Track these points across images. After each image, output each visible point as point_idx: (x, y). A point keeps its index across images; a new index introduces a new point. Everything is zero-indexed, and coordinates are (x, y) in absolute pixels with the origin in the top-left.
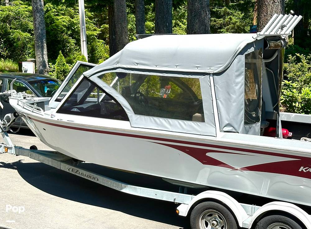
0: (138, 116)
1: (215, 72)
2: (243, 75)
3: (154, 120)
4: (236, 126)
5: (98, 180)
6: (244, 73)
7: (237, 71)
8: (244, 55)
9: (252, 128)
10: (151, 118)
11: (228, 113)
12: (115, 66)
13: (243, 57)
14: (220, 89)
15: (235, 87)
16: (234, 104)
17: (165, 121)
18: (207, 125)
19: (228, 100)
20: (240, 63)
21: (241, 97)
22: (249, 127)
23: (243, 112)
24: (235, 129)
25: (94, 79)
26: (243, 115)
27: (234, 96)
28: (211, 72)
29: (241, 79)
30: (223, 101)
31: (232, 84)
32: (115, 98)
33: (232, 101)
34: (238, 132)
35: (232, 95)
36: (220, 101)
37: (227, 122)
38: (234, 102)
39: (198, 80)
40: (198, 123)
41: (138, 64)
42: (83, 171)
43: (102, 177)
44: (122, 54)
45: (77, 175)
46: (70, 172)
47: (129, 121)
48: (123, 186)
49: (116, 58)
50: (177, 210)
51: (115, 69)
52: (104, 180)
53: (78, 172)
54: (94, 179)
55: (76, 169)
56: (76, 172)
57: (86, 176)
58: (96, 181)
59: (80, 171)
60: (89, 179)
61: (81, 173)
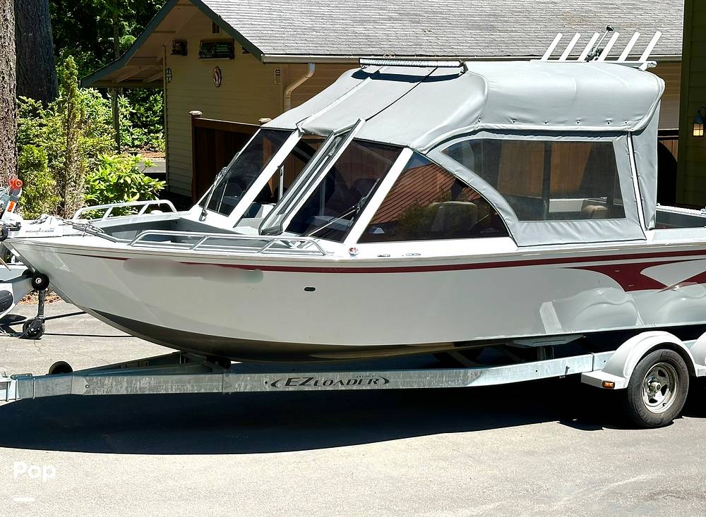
0: (525, 224)
1: (635, 129)
3: (554, 228)
5: (387, 381)
10: (547, 223)
12: (476, 127)
14: (640, 157)
17: (569, 225)
28: (629, 130)
36: (643, 179)
39: (610, 145)
40: (617, 221)
41: (515, 120)
42: (331, 375)
43: (401, 373)
44: (486, 101)
45: (306, 388)
46: (278, 390)
47: (508, 236)
48: (469, 374)
49: (475, 111)
50: (604, 382)
51: (474, 132)
52: (410, 377)
53: (312, 382)
54: (375, 383)
55: (303, 376)
56: (303, 384)
57: (342, 384)
58: (381, 386)
59: (322, 377)
60: (355, 388)
61: (323, 382)
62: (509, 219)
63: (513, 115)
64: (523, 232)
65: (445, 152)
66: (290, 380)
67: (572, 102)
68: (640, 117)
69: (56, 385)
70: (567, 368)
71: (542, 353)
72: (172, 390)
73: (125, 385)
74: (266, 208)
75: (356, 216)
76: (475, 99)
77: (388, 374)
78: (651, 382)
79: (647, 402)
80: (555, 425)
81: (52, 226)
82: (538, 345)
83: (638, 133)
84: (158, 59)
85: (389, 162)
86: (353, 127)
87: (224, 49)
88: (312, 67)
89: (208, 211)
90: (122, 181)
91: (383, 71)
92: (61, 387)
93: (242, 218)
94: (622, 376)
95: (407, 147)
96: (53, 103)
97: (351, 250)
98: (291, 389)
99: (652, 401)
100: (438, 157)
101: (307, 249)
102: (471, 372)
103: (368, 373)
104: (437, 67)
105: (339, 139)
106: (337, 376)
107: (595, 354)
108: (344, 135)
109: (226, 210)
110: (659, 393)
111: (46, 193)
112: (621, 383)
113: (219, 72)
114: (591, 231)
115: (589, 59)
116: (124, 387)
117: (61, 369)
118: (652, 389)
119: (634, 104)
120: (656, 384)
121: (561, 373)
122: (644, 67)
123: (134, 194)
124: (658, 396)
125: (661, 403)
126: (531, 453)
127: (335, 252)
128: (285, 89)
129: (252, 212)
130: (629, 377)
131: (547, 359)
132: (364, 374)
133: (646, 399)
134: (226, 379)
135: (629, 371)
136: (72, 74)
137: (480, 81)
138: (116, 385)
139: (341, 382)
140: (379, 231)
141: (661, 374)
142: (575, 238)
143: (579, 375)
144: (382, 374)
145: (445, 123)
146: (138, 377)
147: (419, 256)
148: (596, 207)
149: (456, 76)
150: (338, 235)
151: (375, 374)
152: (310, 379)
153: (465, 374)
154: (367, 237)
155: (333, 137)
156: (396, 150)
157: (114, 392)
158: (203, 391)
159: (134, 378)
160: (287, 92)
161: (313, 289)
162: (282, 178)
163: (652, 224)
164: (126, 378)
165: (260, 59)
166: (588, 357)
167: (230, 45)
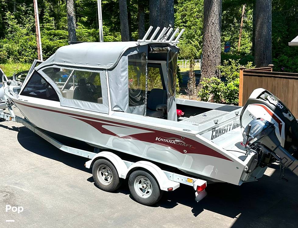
1: (109, 68)
2: (127, 71)
4: (122, 107)
6: (128, 69)
7: (121, 68)
8: (127, 56)
9: (136, 108)
10: (72, 100)
11: (116, 98)
12: (52, 63)
13: (126, 58)
14: (111, 80)
15: (121, 79)
16: (121, 91)
17: (80, 102)
18: (104, 106)
19: (117, 88)
20: (124, 62)
21: (125, 87)
22: (134, 108)
23: (127, 97)
24: (122, 109)
25: (40, 72)
26: (127, 99)
27: (120, 86)
28: (106, 68)
29: (126, 73)
30: (113, 89)
31: (119, 77)
32: (52, 85)
33: (119, 89)
34: (124, 112)
35: (119, 85)
36: (112, 89)
37: (116, 104)
38: (120, 90)
40: (99, 104)
42: (44, 135)
44: (56, 55)
47: (59, 101)
49: (53, 58)
51: (52, 65)
62: (60, 96)
63: (64, 60)
64: (64, 101)
65: (43, 71)
67: (84, 56)
68: (112, 63)
77: (50, 139)
79: (104, 179)
83: (110, 70)
97: (17, 96)
99: (107, 180)
110: (110, 178)
114: (87, 106)
132: (47, 137)
139: (45, 137)
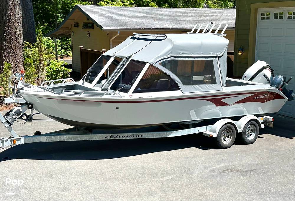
0: (185, 86)
3: (194, 87)
5: (142, 136)
10: (192, 86)
12: (170, 56)
17: (199, 86)
18: (217, 85)
19: (225, 70)
28: (218, 56)
35: (226, 67)
37: (225, 82)
39: (212, 61)
40: (214, 84)
41: (182, 53)
42: (124, 134)
43: (146, 133)
44: (173, 48)
45: (116, 139)
46: (107, 139)
47: (180, 90)
48: (168, 133)
49: (169, 51)
50: (210, 135)
51: (169, 58)
52: (149, 134)
53: (118, 137)
54: (138, 136)
55: (115, 135)
56: (115, 137)
57: (128, 137)
58: (140, 137)
59: (121, 135)
60: (132, 138)
61: (122, 136)
62: (180, 85)
63: (181, 52)
64: (185, 89)
65: (160, 64)
66: (111, 136)
67: (200, 47)
68: (221, 52)
69: (36, 139)
70: (198, 131)
71: (190, 126)
72: (73, 140)
73: (58, 138)
74: (104, 81)
75: (132, 85)
76: (169, 47)
77: (142, 134)
78: (224, 134)
79: (223, 141)
80: (195, 148)
81: (34, 88)
82: (190, 123)
83: (220, 57)
84: (69, 28)
85: (142, 67)
86: (131, 56)
87: (90, 26)
88: (119, 32)
89: (85, 82)
90: (58, 69)
91: (141, 37)
92: (38, 139)
93: (96, 84)
94: (215, 133)
95: (148, 62)
96: (35, 44)
97: (130, 95)
98: (112, 139)
99: (225, 140)
100: (158, 66)
101: (116, 95)
102: (168, 132)
103: (136, 133)
104: (157, 36)
105: (127, 59)
106: (126, 135)
107: (207, 126)
108: (128, 58)
109: (91, 82)
110: (227, 138)
111: (33, 73)
112: (215, 135)
113: (89, 33)
114: (206, 88)
115: (205, 33)
116: (58, 139)
117: (38, 134)
118: (224, 137)
119: (219, 48)
120: (226, 135)
121: (196, 132)
122: (222, 36)
123: (62, 74)
124: (227, 139)
125: (227, 141)
126: (187, 158)
127: (125, 96)
128: (110, 39)
129: (99, 82)
130: (217, 133)
131: (192, 128)
132: (134, 134)
133: (223, 139)
134: (91, 136)
135: (217, 132)
136: (41, 35)
137: (171, 41)
138: (56, 138)
139: (127, 136)
140: (139, 89)
141: (227, 132)
142: (201, 90)
143: (202, 133)
144: (140, 133)
145: (160, 55)
146: (63, 136)
147: (152, 97)
148: (208, 80)
149: (163, 39)
150: (126, 91)
151: (138, 134)
152: (118, 136)
153: (167, 133)
154: (135, 91)
155: (124, 59)
156: (145, 63)
157: (55, 141)
158: (83, 140)
159: (61, 136)
160: (111, 40)
161: (118, 108)
162: (108, 71)
163: (225, 85)
164: (59, 136)
165: (102, 29)
166: (205, 127)
167: (92, 24)
